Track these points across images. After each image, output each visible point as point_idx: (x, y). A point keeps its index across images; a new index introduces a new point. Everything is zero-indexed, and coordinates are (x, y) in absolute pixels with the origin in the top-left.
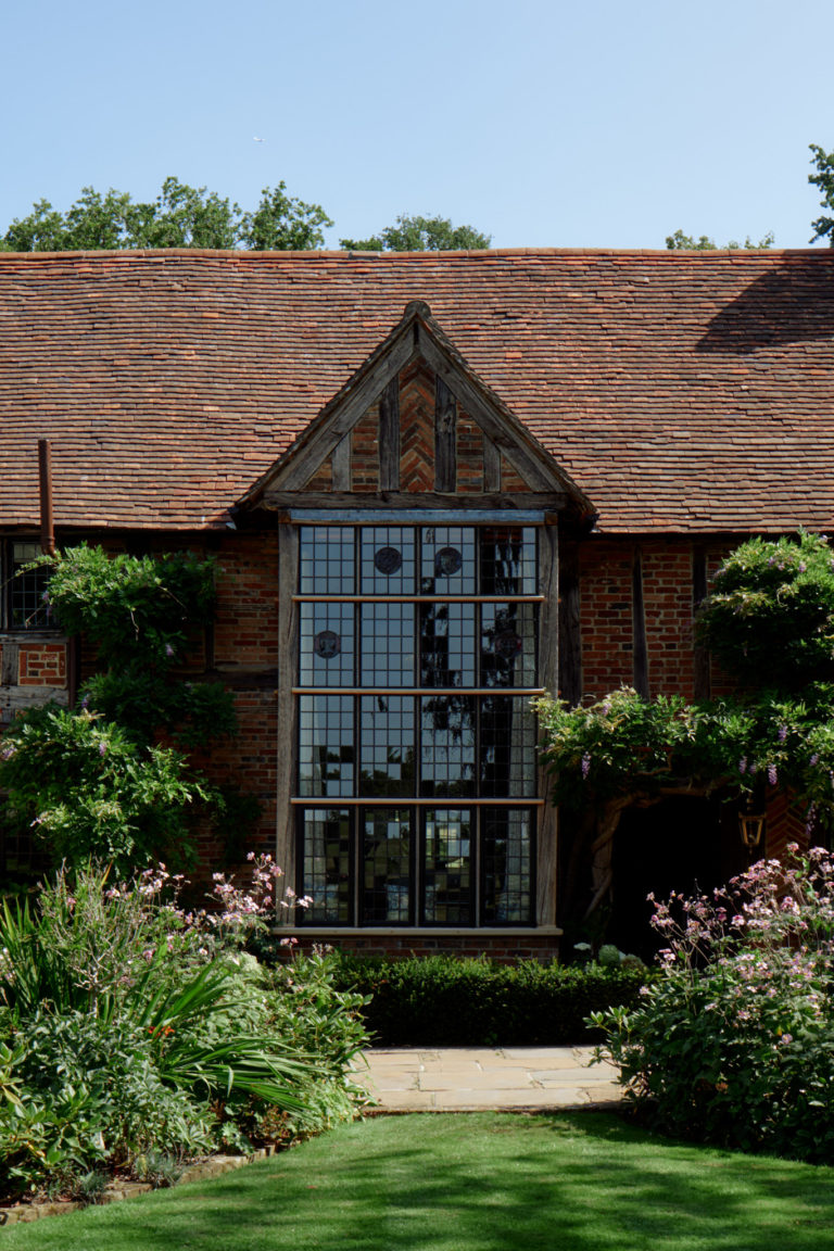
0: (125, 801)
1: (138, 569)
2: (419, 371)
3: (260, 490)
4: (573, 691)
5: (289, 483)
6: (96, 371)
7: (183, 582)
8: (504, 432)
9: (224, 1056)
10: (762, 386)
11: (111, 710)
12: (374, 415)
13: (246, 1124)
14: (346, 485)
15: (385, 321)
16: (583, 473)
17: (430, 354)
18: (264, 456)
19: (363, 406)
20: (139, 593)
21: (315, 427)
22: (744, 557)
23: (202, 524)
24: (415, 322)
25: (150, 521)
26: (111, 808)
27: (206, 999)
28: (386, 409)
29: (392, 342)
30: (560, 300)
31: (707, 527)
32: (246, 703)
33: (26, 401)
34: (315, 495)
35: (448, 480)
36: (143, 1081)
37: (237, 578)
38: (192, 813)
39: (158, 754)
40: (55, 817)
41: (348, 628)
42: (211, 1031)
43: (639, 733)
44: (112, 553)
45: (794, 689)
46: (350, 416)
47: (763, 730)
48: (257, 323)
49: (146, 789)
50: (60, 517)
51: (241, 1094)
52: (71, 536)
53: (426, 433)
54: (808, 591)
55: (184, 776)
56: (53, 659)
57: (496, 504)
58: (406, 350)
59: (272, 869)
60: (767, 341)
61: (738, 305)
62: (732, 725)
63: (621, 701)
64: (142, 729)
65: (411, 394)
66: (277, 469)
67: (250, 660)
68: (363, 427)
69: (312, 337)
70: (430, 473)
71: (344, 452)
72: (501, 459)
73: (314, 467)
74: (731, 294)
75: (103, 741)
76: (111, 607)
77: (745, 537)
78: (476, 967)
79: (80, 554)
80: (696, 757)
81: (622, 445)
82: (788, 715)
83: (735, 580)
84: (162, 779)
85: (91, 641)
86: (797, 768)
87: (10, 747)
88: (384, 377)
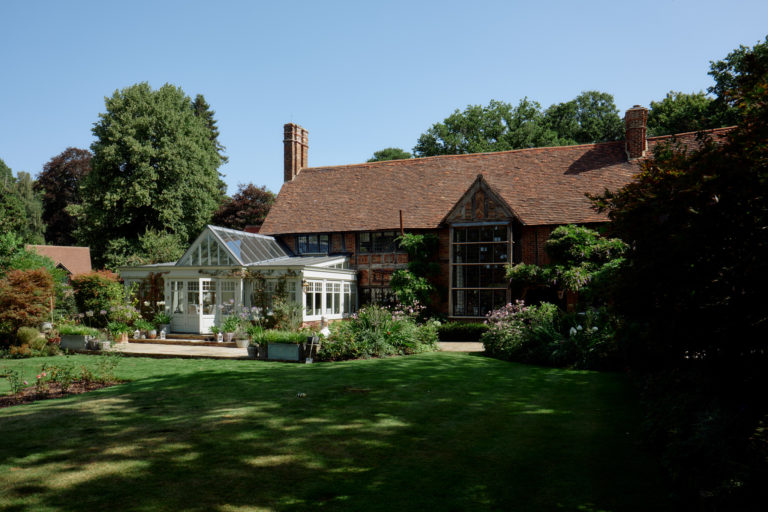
0: (413, 289)
1: (420, 238)
2: (481, 190)
3: (445, 219)
4: (514, 263)
5: (451, 217)
6: (419, 190)
7: (428, 240)
8: (500, 204)
10: (578, 184)
11: (412, 270)
12: (470, 201)
13: (404, 351)
14: (464, 217)
15: (475, 178)
17: (483, 186)
18: (446, 213)
19: (468, 199)
20: (418, 244)
21: (457, 205)
22: (556, 231)
23: (436, 226)
24: (480, 179)
25: (424, 226)
26: (410, 291)
28: (473, 199)
29: (475, 183)
31: (552, 223)
33: (403, 198)
34: (457, 220)
35: (487, 216)
39: (421, 279)
40: (399, 293)
43: (524, 273)
44: (414, 235)
45: (562, 262)
46: (464, 202)
47: (554, 272)
49: (418, 287)
50: (404, 227)
51: (404, 345)
52: (408, 231)
53: (482, 205)
54: (569, 239)
55: (427, 284)
56: (405, 257)
57: (497, 220)
58: (478, 186)
60: (584, 170)
61: (578, 161)
62: (546, 271)
63: (521, 266)
64: (417, 271)
65: (479, 196)
66: (449, 215)
68: (468, 204)
70: (482, 214)
71: (463, 212)
72: (500, 210)
73: (457, 214)
74: (577, 158)
75: (409, 276)
77: (557, 226)
79: (408, 235)
80: (539, 277)
82: (560, 269)
83: (553, 237)
84: (421, 284)
85: (412, 253)
86: (560, 281)
87: (391, 278)
88: (473, 192)
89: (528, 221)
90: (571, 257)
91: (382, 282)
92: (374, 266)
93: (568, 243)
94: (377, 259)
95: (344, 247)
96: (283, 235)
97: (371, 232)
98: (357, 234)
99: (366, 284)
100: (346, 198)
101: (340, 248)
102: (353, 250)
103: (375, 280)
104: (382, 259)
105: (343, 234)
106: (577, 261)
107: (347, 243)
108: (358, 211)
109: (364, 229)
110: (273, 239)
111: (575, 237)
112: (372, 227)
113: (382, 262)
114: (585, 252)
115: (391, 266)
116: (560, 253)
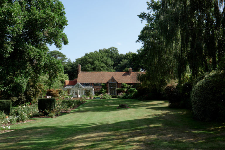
1: (104, 84)
4: (117, 88)
8: (115, 80)
10: (124, 77)
11: (104, 88)
14: (110, 82)
15: (111, 77)
16: (117, 81)
22: (122, 84)
24: (113, 77)
25: (104, 82)
28: (112, 79)
32: (107, 88)
35: (113, 82)
37: (107, 84)
40: (102, 92)
43: (119, 89)
46: (110, 80)
52: (102, 83)
56: (101, 87)
57: (115, 82)
63: (119, 88)
64: (105, 89)
66: (108, 81)
69: (109, 75)
74: (123, 74)
75: (104, 89)
79: (102, 84)
80: (121, 90)
81: (119, 80)
82: (123, 89)
84: (105, 90)
85: (103, 86)
87: (100, 90)
89: (118, 82)
92: (96, 88)
93: (124, 86)
95: (92, 85)
97: (96, 83)
98: (94, 83)
100: (90, 77)
105: (91, 83)
106: (125, 88)
108: (93, 80)
113: (98, 87)
114: (126, 87)
115: (99, 88)
116: (123, 87)
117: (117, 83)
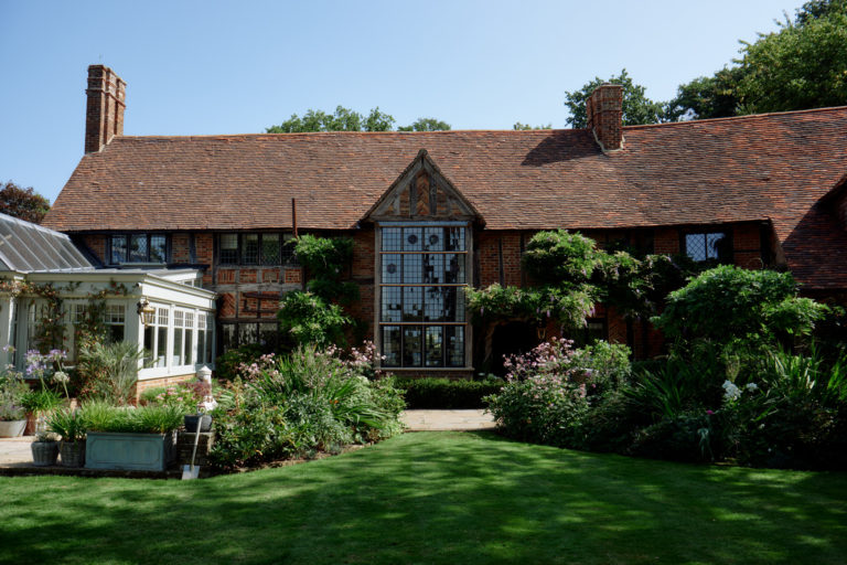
0: (322, 323)
1: (326, 243)
2: (424, 173)
3: (368, 215)
4: (477, 285)
5: (378, 212)
6: (312, 174)
7: (341, 247)
8: (453, 194)
9: (356, 411)
10: (545, 178)
11: (316, 292)
12: (408, 189)
13: (364, 434)
14: (398, 213)
16: (481, 208)
17: (427, 167)
18: (369, 203)
19: (404, 186)
20: (326, 251)
21: (387, 193)
22: (538, 237)
23: (348, 227)
24: (422, 156)
25: (330, 226)
26: (317, 326)
27: (349, 391)
28: (412, 186)
29: (414, 163)
30: (474, 148)
31: (525, 227)
32: (363, 289)
33: (288, 185)
34: (387, 217)
35: (434, 211)
36: (328, 418)
37: (359, 246)
38: (345, 327)
39: (333, 307)
40: (297, 329)
41: (399, 263)
42: (351, 402)
43: (501, 299)
44: (317, 237)
45: (556, 283)
46: (399, 189)
47: (545, 298)
48: (368, 157)
49: (329, 319)
50: (299, 225)
51: (362, 424)
52: (303, 231)
53: (426, 194)
54: (561, 249)
55: (342, 315)
56: (297, 274)
57: (450, 219)
58: (419, 166)
59: (372, 346)
60: (547, 161)
61: (537, 149)
62: (534, 296)
63: (495, 288)
64: (327, 297)
65: (421, 181)
66: (374, 208)
67: (365, 274)
68: (404, 193)
69: (386, 162)
70: (428, 209)
71: (397, 201)
72: (452, 204)
73: (387, 207)
74: (534, 145)
75: (314, 302)
76: (317, 256)
77: (539, 231)
78: (444, 381)
79: (306, 238)
80: (520, 308)
81: (494, 199)
82: (554, 292)
83: (535, 246)
84: (334, 316)
85: (310, 268)
86: (557, 312)
87: (282, 305)
88: (411, 175)
90: (568, 277)
91: (259, 313)
92: (246, 288)
93: (561, 256)
94: (249, 276)
95: (194, 256)
96: (85, 233)
97: (240, 233)
98: (217, 235)
99: (231, 316)
100: (195, 181)
101: (187, 257)
102: (210, 259)
103: (245, 310)
104: (259, 275)
105: (193, 234)
106: (577, 281)
107: (199, 249)
108: (217, 200)
109: (230, 226)
110: (66, 237)
111: (569, 246)
112: (243, 223)
113: (258, 281)
114: (587, 270)
115: (274, 288)
116: (551, 270)
117: (477, 224)
